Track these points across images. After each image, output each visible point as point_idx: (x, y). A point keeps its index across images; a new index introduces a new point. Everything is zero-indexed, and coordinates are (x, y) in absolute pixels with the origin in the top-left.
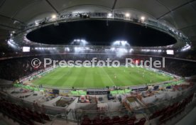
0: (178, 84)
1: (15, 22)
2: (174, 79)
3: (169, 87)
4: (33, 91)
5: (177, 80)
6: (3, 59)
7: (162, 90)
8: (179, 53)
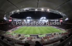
0: (64, 33)
1: (6, 12)
2: (62, 31)
3: (60, 34)
4: (12, 35)
5: (63, 31)
6: (2, 23)
7: (57, 35)
8: (64, 21)
